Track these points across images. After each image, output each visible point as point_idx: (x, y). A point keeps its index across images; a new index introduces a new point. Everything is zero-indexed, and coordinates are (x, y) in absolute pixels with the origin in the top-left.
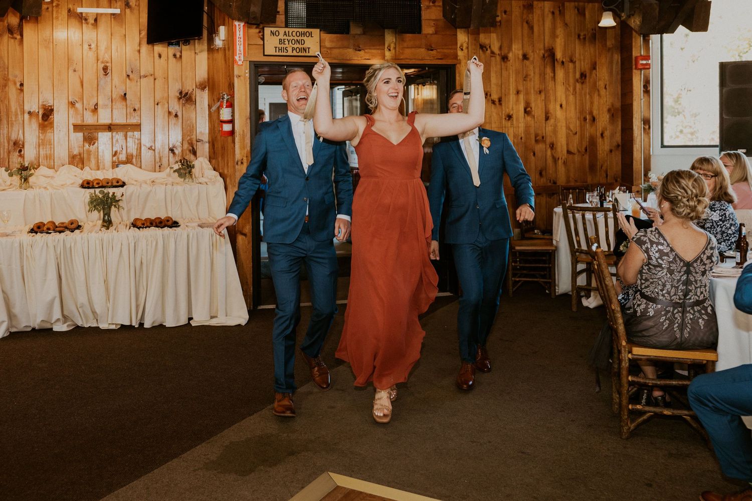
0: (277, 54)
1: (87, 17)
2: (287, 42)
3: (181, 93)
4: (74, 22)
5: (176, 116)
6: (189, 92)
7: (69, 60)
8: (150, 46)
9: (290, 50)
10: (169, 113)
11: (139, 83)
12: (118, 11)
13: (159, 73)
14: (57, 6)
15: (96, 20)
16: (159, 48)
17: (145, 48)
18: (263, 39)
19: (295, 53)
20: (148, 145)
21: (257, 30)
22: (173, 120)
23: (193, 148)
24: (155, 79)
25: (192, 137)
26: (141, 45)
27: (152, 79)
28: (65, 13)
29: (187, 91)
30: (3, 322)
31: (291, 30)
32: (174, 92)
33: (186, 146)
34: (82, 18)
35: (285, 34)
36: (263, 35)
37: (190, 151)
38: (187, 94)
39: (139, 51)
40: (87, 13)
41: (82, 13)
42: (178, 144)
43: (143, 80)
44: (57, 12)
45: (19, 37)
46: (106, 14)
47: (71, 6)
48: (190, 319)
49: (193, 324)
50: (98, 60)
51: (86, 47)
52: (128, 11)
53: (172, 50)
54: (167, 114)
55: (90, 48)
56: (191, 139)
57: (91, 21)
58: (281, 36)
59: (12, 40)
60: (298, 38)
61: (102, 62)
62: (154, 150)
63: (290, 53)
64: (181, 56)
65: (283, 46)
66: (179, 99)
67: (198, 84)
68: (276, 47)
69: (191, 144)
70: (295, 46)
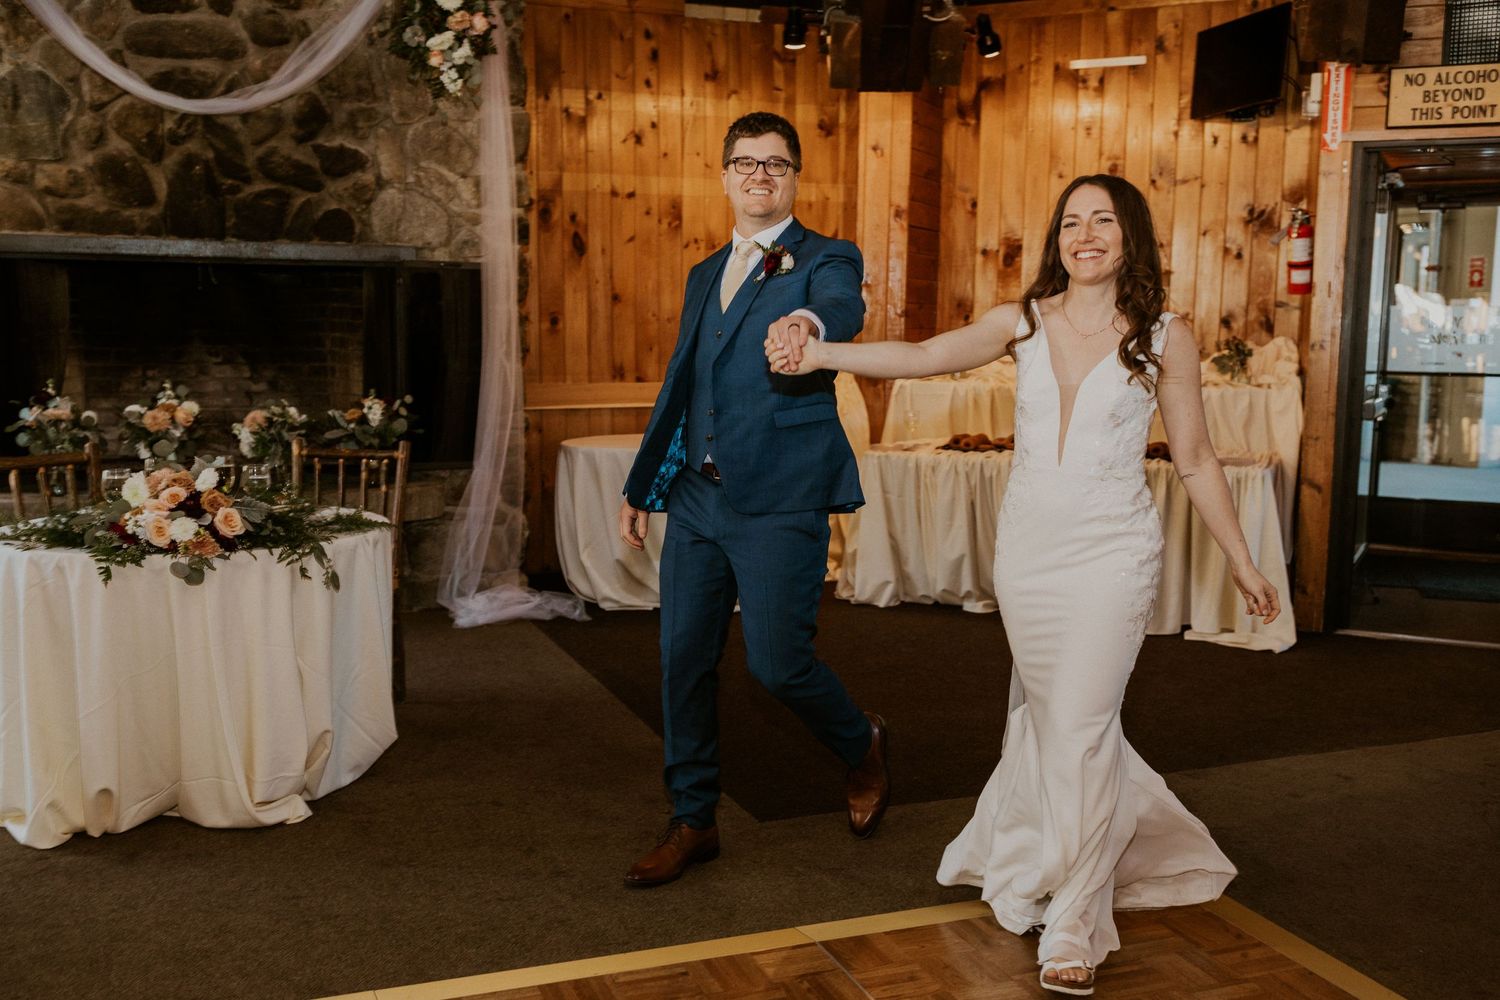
0: (1418, 122)
1: (1086, 77)
2: (1441, 96)
3: (1251, 212)
4: (1065, 88)
5: (1239, 256)
6: (1269, 209)
7: (1053, 157)
8: (1196, 123)
9: (1447, 112)
10: (1226, 251)
11: (1171, 196)
12: (1141, 60)
13: (1212, 175)
14: (1038, 60)
15: (1102, 81)
16: (1213, 127)
17: (1188, 128)
18: (1387, 94)
19: (1459, 119)
20: (1182, 311)
21: (1377, 77)
22: (1232, 265)
23: (1268, 320)
24: (1203, 186)
25: (1267, 297)
26: (1181, 122)
27: (1196, 185)
28: (1048, 73)
29: (1263, 208)
30: (888, 583)
31: (1453, 70)
32: (1237, 210)
33: (1253, 315)
34: (1077, 80)
35: (1439, 79)
36: (1388, 86)
37: (1261, 324)
38: (1262, 212)
39: (1176, 134)
40: (1086, 70)
41: (1077, 71)
42: (1239, 312)
43: (1181, 189)
44: (1037, 72)
45: (973, 122)
46: (1119, 69)
47: (1060, 60)
48: (1187, 627)
49: (1188, 636)
50: (1101, 154)
51: (1082, 132)
52: (1160, 59)
53: (1238, 129)
54: (1220, 254)
55: (1089, 134)
56: (1265, 302)
57: (1093, 83)
58: (1430, 85)
59: (963, 129)
60: (1469, 87)
61: (1109, 159)
62: (1192, 321)
63: (1447, 119)
64: (1256, 139)
65: (1431, 105)
66: (1247, 223)
67: (1287, 192)
68: (1414, 110)
69: (1264, 310)
70: (1461, 104)
